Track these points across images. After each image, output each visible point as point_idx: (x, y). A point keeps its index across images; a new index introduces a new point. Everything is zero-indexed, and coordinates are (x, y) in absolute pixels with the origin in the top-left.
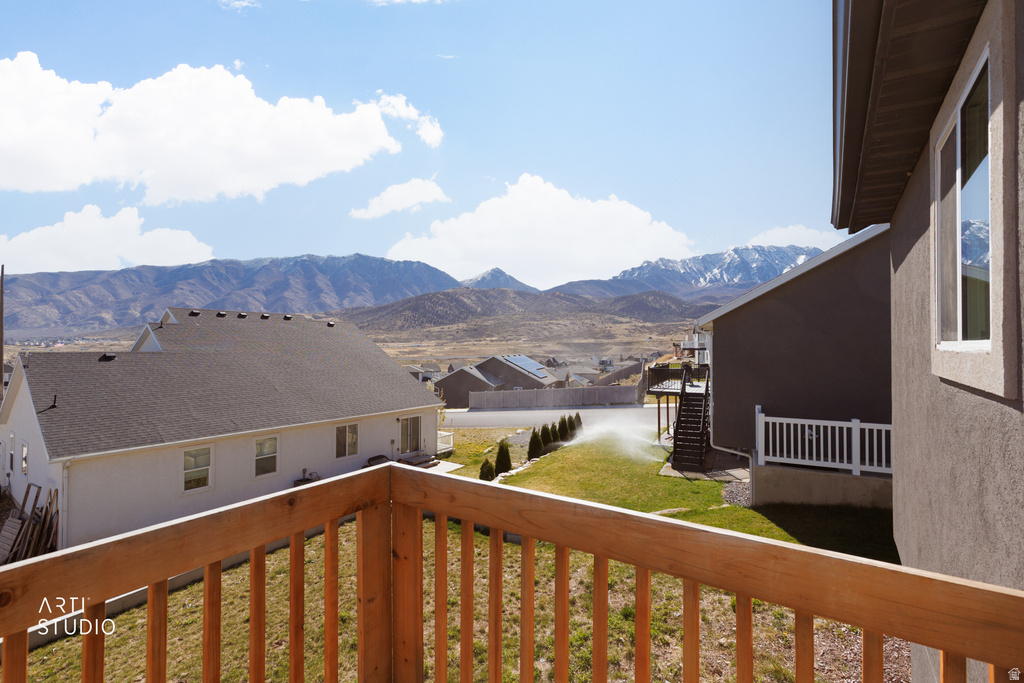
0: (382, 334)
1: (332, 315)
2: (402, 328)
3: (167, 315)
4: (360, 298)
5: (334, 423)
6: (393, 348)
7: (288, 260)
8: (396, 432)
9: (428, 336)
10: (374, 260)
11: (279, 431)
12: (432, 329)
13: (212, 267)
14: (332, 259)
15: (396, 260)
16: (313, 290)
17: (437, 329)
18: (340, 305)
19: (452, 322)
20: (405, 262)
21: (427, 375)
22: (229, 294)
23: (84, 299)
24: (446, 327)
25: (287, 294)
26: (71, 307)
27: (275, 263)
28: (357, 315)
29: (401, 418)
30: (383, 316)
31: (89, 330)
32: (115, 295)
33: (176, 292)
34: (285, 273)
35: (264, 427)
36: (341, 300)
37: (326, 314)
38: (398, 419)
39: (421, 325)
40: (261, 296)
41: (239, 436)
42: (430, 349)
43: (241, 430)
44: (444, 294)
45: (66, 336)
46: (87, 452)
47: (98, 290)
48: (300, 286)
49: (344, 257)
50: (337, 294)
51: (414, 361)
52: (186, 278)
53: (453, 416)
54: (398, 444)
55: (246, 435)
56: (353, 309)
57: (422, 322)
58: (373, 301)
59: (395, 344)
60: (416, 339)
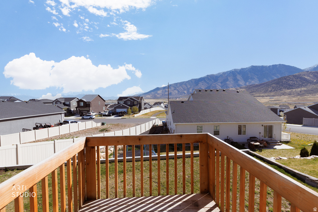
0: (262, 94)
1: (242, 88)
2: (271, 91)
3: (194, 92)
4: (253, 81)
5: (238, 124)
6: (266, 99)
7: (228, 72)
8: (262, 130)
9: (284, 94)
10: (259, 67)
11: (220, 124)
12: (286, 91)
13: (207, 77)
14: (242, 69)
15: (269, 65)
16: (236, 80)
17: (289, 91)
18: (245, 84)
19: (298, 87)
20: (273, 66)
21: (282, 110)
22: (211, 84)
23: (182, 88)
24: (294, 90)
25: (228, 82)
26: (179, 90)
27: (224, 73)
28: (252, 87)
29: (264, 125)
30: (262, 87)
31: (182, 95)
32: (187, 87)
33: (199, 85)
34: (227, 76)
35: (216, 122)
36: (246, 83)
37: (240, 88)
38: (262, 125)
39: (281, 89)
40: (220, 84)
41: (209, 124)
42: (284, 99)
43: (210, 122)
44: (293, 76)
45: (179, 97)
46: (179, 123)
47: (184, 86)
48: (231, 80)
49: (247, 68)
50: (244, 81)
51: (276, 104)
52: (201, 81)
53: (290, 127)
54: (262, 134)
55: (211, 124)
56: (250, 85)
57: (281, 88)
58: (258, 82)
59: (268, 98)
60: (277, 95)
